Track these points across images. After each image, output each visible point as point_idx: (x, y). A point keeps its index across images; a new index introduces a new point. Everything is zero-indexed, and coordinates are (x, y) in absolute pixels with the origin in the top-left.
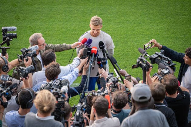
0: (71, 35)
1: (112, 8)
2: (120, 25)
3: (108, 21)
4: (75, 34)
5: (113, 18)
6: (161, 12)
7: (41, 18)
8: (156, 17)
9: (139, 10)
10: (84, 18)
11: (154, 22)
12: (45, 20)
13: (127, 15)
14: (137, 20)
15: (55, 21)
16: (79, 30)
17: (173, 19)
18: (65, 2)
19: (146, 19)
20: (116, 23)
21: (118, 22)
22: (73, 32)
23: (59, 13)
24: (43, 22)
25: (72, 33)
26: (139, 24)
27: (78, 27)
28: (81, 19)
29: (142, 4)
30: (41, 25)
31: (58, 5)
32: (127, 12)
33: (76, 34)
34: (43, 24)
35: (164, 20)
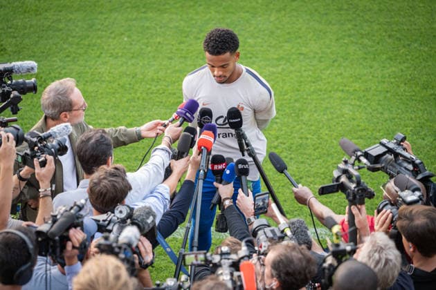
0: (147, 94)
1: (259, 19)
2: (280, 65)
3: (249, 55)
4: (158, 90)
5: (262, 46)
6: (393, 31)
7: (65, 49)
8: (378, 43)
9: (334, 24)
10: (182, 46)
11: (375, 58)
12: (74, 52)
13: (300, 37)
14: (329, 51)
15: (103, 55)
16: (167, 79)
17: (426, 49)
18: (128, 5)
19: (351, 49)
20: (269, 60)
21: (276, 57)
22: (151, 85)
23: (113, 35)
24: (68, 59)
25: (149, 89)
26: (333, 62)
27: (166, 73)
28: (174, 51)
29: (341, 9)
30: (64, 68)
31: (111, 11)
32: (300, 29)
33: (161, 92)
34: (68, 65)
35: (402, 51)
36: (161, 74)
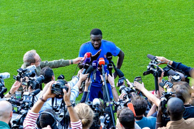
0: (40, 53)
1: (75, 21)
2: (88, 38)
3: (75, 35)
4: (44, 51)
5: (79, 31)
6: (126, 21)
7: (4, 39)
8: (122, 26)
9: (104, 21)
10: (49, 34)
11: (122, 32)
12: (8, 40)
13: (93, 27)
14: (105, 31)
15: (19, 40)
16: (46, 47)
17: (140, 27)
18: (24, 20)
19: (113, 29)
20: (83, 36)
21: (86, 35)
22: (40, 50)
23: (21, 33)
24: (6, 43)
25: (41, 51)
26: (108, 35)
27: (45, 45)
28: (46, 36)
29: (105, 15)
30: (5, 47)
31: (18, 23)
32: (92, 23)
33: (45, 52)
34: (7, 45)
35: (132, 28)
36: (44, 45)
